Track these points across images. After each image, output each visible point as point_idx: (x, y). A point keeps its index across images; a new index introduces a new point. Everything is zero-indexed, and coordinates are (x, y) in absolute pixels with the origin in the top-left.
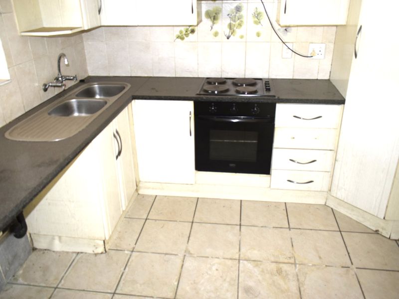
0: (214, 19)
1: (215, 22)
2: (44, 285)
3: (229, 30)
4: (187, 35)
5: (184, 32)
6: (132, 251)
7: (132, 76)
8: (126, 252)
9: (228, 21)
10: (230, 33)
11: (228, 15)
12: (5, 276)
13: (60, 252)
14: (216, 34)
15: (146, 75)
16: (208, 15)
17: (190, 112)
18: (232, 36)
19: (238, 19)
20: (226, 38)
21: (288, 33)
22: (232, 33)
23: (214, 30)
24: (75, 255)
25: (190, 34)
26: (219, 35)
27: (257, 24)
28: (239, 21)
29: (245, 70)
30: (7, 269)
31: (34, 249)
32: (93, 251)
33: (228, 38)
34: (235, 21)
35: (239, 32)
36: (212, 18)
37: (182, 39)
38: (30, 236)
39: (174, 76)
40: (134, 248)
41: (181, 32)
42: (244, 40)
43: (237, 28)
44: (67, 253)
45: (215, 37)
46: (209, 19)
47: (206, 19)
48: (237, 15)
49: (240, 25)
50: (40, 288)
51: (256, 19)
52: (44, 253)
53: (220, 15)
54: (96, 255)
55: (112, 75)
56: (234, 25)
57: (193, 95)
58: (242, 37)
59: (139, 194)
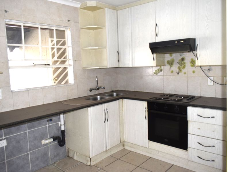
0: (171, 64)
1: (172, 66)
2: (61, 169)
3: (178, 70)
5: (157, 71)
6: (101, 169)
7: (135, 91)
8: (99, 168)
9: (178, 65)
10: (179, 72)
11: (178, 62)
12: (51, 160)
13: (75, 160)
14: (172, 72)
15: (140, 91)
16: (168, 62)
17: (146, 107)
18: (180, 73)
19: (183, 64)
20: (177, 74)
21: (211, 71)
22: (180, 72)
23: (171, 70)
24: (80, 163)
25: (160, 72)
26: (174, 72)
27: (193, 67)
28: (183, 65)
29: (187, 91)
30: (53, 158)
31: (68, 156)
32: (86, 163)
33: (178, 74)
34: (181, 65)
35: (183, 71)
36: (170, 64)
37: (157, 74)
38: (68, 150)
39: (152, 92)
40: (103, 168)
41: (156, 71)
42: (186, 75)
43: (182, 69)
44: (78, 161)
45: (171, 74)
46: (169, 65)
47: (167, 65)
48: (182, 62)
49: (184, 67)
50: (59, 169)
51: (192, 64)
52: (70, 159)
53: (174, 62)
54: (87, 165)
55: (127, 90)
56: (181, 67)
57: (148, 99)
58: (185, 73)
59: (124, 148)
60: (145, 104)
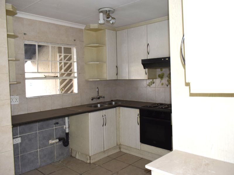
1: (162, 79)
2: (65, 165)
4: (151, 85)
6: (99, 166)
8: (97, 165)
9: (167, 79)
10: (168, 84)
11: (167, 76)
12: (56, 158)
13: (77, 159)
16: (159, 76)
17: (138, 114)
23: (162, 83)
24: (81, 161)
25: (153, 84)
30: (58, 156)
31: (71, 156)
32: (86, 162)
33: (167, 86)
37: (150, 86)
38: (71, 150)
39: (146, 102)
41: (149, 83)
44: (79, 160)
45: (162, 86)
47: (158, 78)
50: (63, 165)
52: (73, 158)
53: (164, 76)
59: (120, 151)
60: (137, 111)
